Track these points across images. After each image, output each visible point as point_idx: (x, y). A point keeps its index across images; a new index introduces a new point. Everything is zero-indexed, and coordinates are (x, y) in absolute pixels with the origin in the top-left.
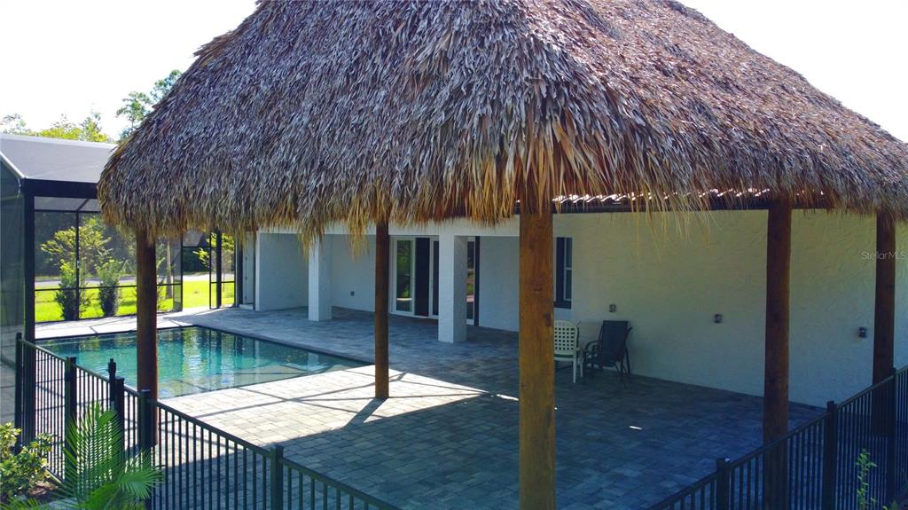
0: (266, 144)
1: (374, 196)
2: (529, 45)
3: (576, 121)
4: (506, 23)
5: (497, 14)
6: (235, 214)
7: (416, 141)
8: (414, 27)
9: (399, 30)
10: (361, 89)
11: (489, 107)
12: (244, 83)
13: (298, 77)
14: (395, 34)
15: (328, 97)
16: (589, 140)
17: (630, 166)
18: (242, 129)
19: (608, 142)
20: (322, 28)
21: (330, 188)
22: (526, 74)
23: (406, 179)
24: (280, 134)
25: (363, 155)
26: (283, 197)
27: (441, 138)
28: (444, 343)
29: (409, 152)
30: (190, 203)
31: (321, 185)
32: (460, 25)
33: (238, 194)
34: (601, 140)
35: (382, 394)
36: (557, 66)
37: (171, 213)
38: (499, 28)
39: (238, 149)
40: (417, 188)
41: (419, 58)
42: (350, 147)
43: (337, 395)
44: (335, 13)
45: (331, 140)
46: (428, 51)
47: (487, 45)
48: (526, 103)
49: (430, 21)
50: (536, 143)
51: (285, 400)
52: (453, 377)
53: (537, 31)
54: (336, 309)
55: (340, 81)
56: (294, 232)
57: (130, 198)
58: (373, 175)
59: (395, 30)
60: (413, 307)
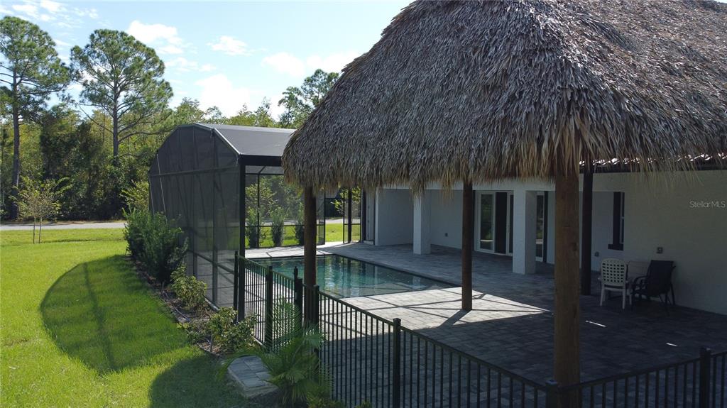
0: (389, 131)
1: (458, 165)
2: (561, 64)
3: (591, 115)
4: (547, 49)
5: (541, 43)
6: (370, 176)
7: (485, 129)
8: (487, 52)
9: (476, 54)
10: (451, 94)
11: (533, 107)
12: (375, 90)
13: (410, 86)
14: (474, 57)
15: (429, 99)
16: (600, 127)
17: (629, 144)
18: (374, 121)
19: (613, 129)
20: (426, 52)
21: (430, 160)
22: (558, 84)
23: (478, 154)
24: (398, 125)
25: (451, 138)
26: (400, 165)
27: (502, 127)
28: (517, 274)
29: (481, 136)
30: (341, 169)
31: (425, 158)
32: (517, 51)
33: (371, 163)
34: (608, 127)
35: (467, 307)
36: (579, 77)
37: (328, 176)
38: (543, 53)
39: (371, 134)
40: (485, 159)
41: (488, 75)
42: (443, 133)
43: (434, 306)
44: (434, 42)
45: (431, 129)
46: (494, 70)
47: (533, 65)
48: (557, 104)
49: (497, 48)
50: (564, 130)
51: (397, 307)
52: (522, 298)
53: (567, 55)
54: (433, 246)
55: (437, 89)
56: (407, 188)
57: (303, 166)
58: (457, 151)
59: (474, 55)
60: (493, 246)
